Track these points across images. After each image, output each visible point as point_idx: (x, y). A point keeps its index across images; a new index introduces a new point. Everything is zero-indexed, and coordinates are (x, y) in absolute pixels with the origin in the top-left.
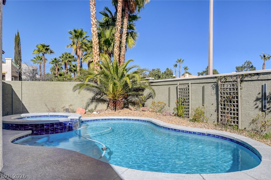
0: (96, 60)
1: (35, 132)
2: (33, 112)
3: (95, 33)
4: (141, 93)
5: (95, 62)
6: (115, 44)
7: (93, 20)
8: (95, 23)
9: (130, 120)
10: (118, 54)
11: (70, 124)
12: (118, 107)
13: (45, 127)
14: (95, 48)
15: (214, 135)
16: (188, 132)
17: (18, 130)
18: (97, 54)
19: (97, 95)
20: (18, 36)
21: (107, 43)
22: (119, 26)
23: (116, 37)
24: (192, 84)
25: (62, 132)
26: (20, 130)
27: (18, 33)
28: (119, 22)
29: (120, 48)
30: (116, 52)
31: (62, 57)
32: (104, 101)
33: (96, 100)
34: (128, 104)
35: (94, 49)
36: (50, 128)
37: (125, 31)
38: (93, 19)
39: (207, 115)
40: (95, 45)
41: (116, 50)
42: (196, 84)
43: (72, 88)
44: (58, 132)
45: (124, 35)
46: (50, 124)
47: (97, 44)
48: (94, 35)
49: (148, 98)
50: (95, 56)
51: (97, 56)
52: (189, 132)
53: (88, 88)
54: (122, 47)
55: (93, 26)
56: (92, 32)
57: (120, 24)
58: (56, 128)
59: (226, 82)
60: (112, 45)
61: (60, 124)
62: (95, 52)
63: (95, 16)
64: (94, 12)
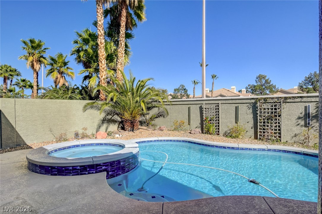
1: (110, 173)
3: (102, 45)
6: (118, 61)
7: (101, 31)
8: (103, 34)
9: (161, 141)
13: (121, 164)
14: (103, 62)
15: (275, 150)
18: (105, 69)
19: (108, 115)
22: (123, 42)
23: (120, 53)
24: (222, 104)
28: (123, 37)
32: (114, 121)
33: (107, 121)
38: (101, 29)
40: (102, 59)
42: (227, 104)
47: (104, 58)
48: (102, 47)
49: (157, 117)
50: (103, 72)
51: (104, 72)
55: (101, 38)
57: (124, 40)
59: (267, 103)
62: (103, 67)
63: (103, 26)
64: (102, 22)
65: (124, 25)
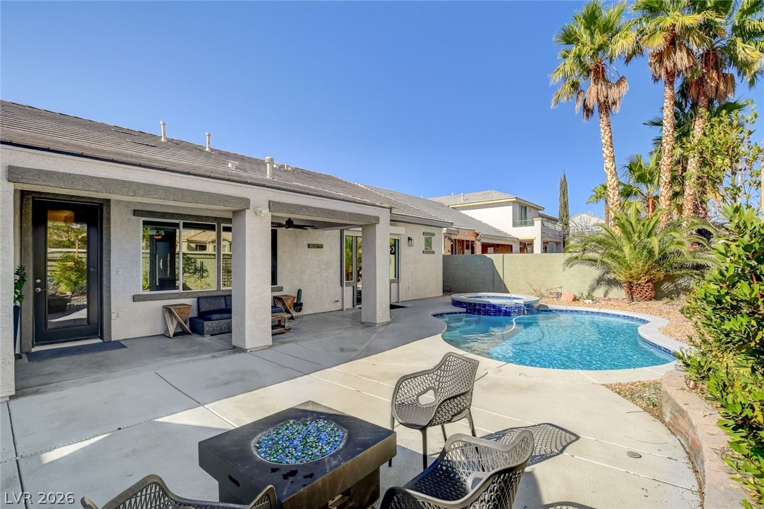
1: (468, 311)
7: (606, 151)
8: (609, 155)
10: (667, 197)
11: (506, 308)
12: (637, 296)
13: (477, 307)
14: (611, 195)
17: (457, 306)
19: (607, 274)
20: (565, 180)
22: (668, 144)
25: (496, 315)
26: (459, 307)
27: (565, 176)
30: (663, 194)
32: (619, 284)
33: (608, 281)
36: (482, 309)
38: (606, 149)
40: (610, 190)
44: (490, 315)
46: (483, 304)
47: (614, 189)
48: (609, 174)
55: (606, 161)
58: (488, 310)
61: (494, 306)
62: (611, 201)
63: (608, 143)
64: (606, 138)
65: (669, 113)
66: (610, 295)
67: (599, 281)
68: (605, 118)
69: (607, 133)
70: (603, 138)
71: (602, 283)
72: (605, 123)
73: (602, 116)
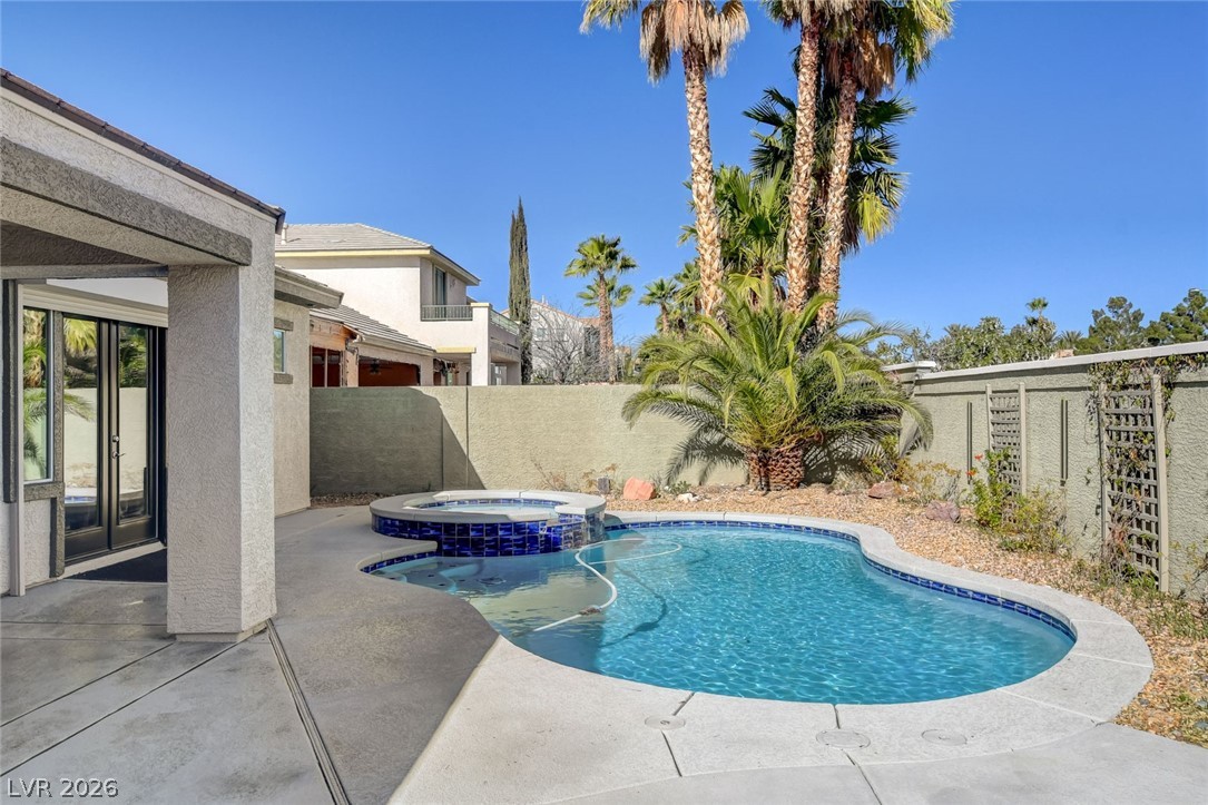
0: (711, 301)
1: (445, 547)
2: (500, 486)
3: (704, 202)
4: (887, 424)
5: (709, 308)
6: (791, 234)
7: (698, 157)
8: (704, 166)
9: (798, 529)
10: (801, 270)
11: (549, 529)
12: (778, 479)
13: (472, 534)
14: (707, 257)
15: (1026, 607)
16: (943, 589)
17: (404, 537)
18: (714, 278)
19: (706, 431)
20: (522, 219)
21: (762, 232)
22: (805, 162)
23: (795, 206)
24: (1032, 393)
25: (523, 553)
26: (410, 538)
27: (521, 210)
28: (803, 145)
29: (813, 244)
30: (795, 264)
31: (686, 276)
32: (733, 454)
33: (707, 449)
34: (834, 469)
35: (704, 260)
36: (486, 538)
37: (839, 174)
38: (698, 151)
39: (1073, 525)
40: (706, 246)
41: (797, 257)
42: (1042, 393)
43: (619, 407)
44: (509, 554)
45: (836, 189)
46: (487, 525)
47: (712, 243)
48: (703, 209)
49: (913, 448)
50: (707, 288)
51: (713, 288)
52: (947, 587)
53: (679, 407)
54: (827, 239)
55: (699, 178)
56: (696, 200)
57: (807, 153)
58: (503, 540)
59: (1125, 387)
60: (780, 237)
61: (518, 527)
62: (708, 271)
63: (704, 140)
64: (700, 127)
65: (808, 98)
66: (711, 482)
67: (690, 449)
68: (697, 83)
69: (701, 116)
70: (694, 126)
71: (695, 452)
72: (697, 92)
73: (693, 75)
